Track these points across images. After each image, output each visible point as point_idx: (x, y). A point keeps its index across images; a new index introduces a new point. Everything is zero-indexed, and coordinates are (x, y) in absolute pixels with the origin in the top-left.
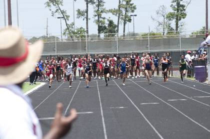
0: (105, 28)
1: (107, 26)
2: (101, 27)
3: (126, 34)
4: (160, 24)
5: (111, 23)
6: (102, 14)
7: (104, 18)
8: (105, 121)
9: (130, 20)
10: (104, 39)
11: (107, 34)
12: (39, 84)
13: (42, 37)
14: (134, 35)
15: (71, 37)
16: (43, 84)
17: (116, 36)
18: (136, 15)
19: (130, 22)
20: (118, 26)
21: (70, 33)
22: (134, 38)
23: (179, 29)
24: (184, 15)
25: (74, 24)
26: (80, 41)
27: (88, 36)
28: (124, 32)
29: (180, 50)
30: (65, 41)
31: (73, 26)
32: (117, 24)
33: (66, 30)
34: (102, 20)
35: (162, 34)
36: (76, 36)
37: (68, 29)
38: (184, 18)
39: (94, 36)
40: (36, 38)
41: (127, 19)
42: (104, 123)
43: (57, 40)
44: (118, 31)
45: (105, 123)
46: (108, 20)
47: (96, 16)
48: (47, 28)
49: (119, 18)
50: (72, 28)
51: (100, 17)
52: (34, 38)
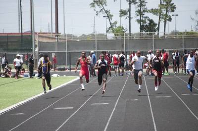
0: (146, 25)
1: (148, 24)
2: (143, 25)
5: (151, 21)
6: (143, 13)
7: (146, 18)
9: (170, 19)
10: (146, 37)
11: (148, 33)
14: (175, 33)
15: (115, 35)
17: (156, 33)
18: (177, 15)
19: (170, 21)
20: (159, 25)
21: (113, 31)
27: (130, 34)
28: (165, 31)
32: (158, 23)
33: (110, 28)
34: (144, 19)
36: (118, 35)
37: (112, 27)
39: (137, 34)
41: (167, 19)
44: (158, 29)
46: (149, 20)
47: (138, 15)
49: (160, 18)
50: (116, 26)
51: (142, 17)
52: (83, 35)
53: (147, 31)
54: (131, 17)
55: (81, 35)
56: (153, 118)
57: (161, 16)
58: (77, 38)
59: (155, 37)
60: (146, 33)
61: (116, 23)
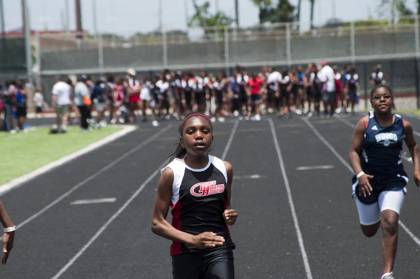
0: (272, 9)
1: (275, 7)
2: (266, 10)
10: (273, 35)
11: (277, 24)
16: (129, 129)
21: (202, 24)
25: (208, 6)
27: (239, 30)
29: (416, 54)
33: (194, 17)
35: (390, 22)
36: (212, 32)
37: (198, 15)
39: (253, 29)
44: (298, 16)
50: (206, 13)
55: (132, 34)
56: (296, 220)
58: (124, 42)
59: (292, 34)
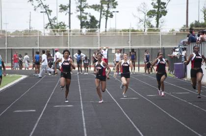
0: (87, 22)
1: (89, 21)
2: (84, 22)
3: (107, 30)
4: (141, 21)
5: (93, 18)
7: (87, 14)
8: (84, 115)
9: (112, 16)
10: (87, 34)
11: (89, 29)
12: (21, 77)
13: (25, 30)
14: (116, 31)
15: (54, 31)
16: (24, 77)
17: (98, 31)
18: (118, 12)
20: (100, 22)
21: (52, 28)
22: (116, 34)
23: (159, 26)
24: (165, 13)
25: (56, 19)
26: (62, 35)
27: (70, 31)
28: (106, 28)
29: (160, 46)
30: (48, 35)
31: (56, 21)
32: (99, 20)
33: (48, 24)
34: (84, 15)
35: (143, 30)
36: (57, 31)
37: (50, 23)
38: (165, 15)
40: (19, 32)
41: (109, 15)
42: (83, 116)
43: (40, 34)
44: (99, 26)
45: (85, 117)
46: (90, 16)
48: (30, 22)
49: (101, 14)
50: (54, 22)
51: (83, 12)
52: (17, 31)
53: (88, 28)
54: (71, 12)
55: (14, 31)
57: (102, 13)
60: (87, 29)
61: (55, 19)
